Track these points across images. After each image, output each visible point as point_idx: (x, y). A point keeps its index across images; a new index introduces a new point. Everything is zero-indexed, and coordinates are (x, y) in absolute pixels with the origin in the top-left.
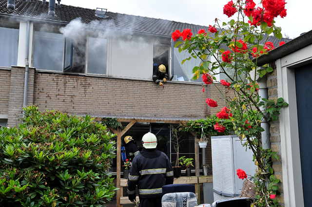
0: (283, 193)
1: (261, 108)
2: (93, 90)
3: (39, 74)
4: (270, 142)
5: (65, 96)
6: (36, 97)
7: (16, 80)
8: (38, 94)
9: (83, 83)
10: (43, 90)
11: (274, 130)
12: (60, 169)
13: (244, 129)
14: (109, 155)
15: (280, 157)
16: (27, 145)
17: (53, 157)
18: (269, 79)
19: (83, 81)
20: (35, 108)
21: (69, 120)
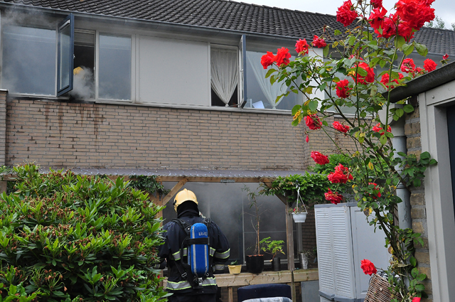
0: (431, 294)
1: (397, 168)
2: (109, 127)
3: (15, 101)
4: (410, 218)
5: (62, 139)
6: (11, 141)
8: (14, 135)
9: (92, 116)
11: (417, 200)
12: (85, 266)
13: (370, 199)
14: (156, 241)
15: (426, 241)
16: (32, 230)
17: (74, 247)
18: (408, 122)
19: (92, 112)
20: (34, 168)
21: (91, 186)
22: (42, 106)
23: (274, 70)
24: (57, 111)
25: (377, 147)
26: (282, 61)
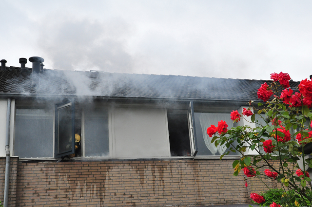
2: (94, 178)
3: (23, 164)
5: (58, 191)
6: (20, 196)
10: (28, 184)
22: (43, 166)
23: (217, 137)
25: (300, 189)
26: (222, 130)
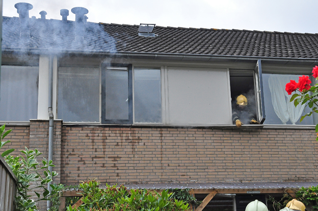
2: (145, 147)
3: (68, 128)
5: (105, 159)
6: (64, 163)
7: (37, 140)
8: (67, 157)
9: (130, 138)
10: (73, 151)
19: (129, 135)
20: (96, 184)
21: (141, 199)
22: (89, 132)
23: (297, 95)
24: (101, 135)
26: (303, 87)
